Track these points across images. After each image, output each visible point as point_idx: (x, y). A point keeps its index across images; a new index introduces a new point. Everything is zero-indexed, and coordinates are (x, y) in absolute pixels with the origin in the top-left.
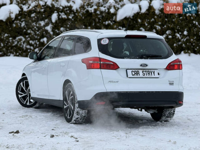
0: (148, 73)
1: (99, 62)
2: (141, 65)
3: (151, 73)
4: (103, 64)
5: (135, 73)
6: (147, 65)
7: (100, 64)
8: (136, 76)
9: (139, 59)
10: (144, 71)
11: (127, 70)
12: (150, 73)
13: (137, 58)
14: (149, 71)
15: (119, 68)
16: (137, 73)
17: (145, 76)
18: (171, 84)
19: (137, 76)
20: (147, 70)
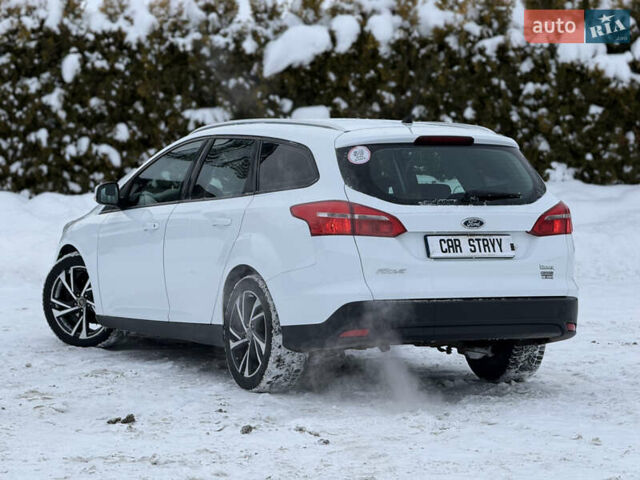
0: (484, 246)
1: (349, 216)
2: (466, 223)
3: (493, 246)
4: (360, 221)
5: (449, 247)
6: (482, 223)
7: (353, 220)
8: (452, 254)
9: (460, 206)
10: (474, 238)
11: (429, 238)
12: (490, 245)
13: (452, 203)
14: (488, 238)
15: (406, 231)
16: (456, 246)
17: (477, 254)
18: (547, 275)
19: (455, 255)
20: (482, 237)
